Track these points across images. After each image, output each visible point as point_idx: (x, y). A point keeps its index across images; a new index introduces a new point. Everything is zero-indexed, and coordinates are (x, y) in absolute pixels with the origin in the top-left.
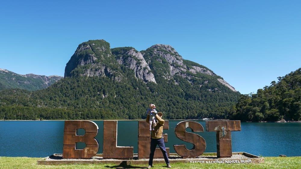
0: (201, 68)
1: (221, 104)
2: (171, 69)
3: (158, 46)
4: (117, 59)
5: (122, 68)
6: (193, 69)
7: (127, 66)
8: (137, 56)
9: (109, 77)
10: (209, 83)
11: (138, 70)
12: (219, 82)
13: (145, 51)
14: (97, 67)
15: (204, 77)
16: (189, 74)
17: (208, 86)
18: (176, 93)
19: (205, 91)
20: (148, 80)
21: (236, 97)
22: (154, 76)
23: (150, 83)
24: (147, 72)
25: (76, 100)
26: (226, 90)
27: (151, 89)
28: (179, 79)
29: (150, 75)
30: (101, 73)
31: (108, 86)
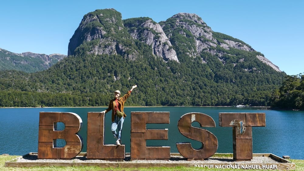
0: (235, 42)
1: (261, 87)
2: (197, 44)
3: (181, 15)
4: (130, 33)
5: (136, 43)
6: (225, 43)
7: (143, 41)
8: (155, 29)
9: (121, 55)
10: (246, 61)
11: (156, 46)
12: (258, 59)
13: (164, 22)
14: (107, 43)
15: (238, 53)
16: (220, 50)
17: (243, 65)
18: (203, 73)
19: (240, 71)
20: (169, 59)
21: (281, 78)
22: (175, 53)
23: (171, 61)
24: (168, 48)
25: (82, 83)
26: (267, 69)
27: (173, 69)
28: (207, 57)
29: (172, 51)
30: (111, 50)
31: (120, 66)
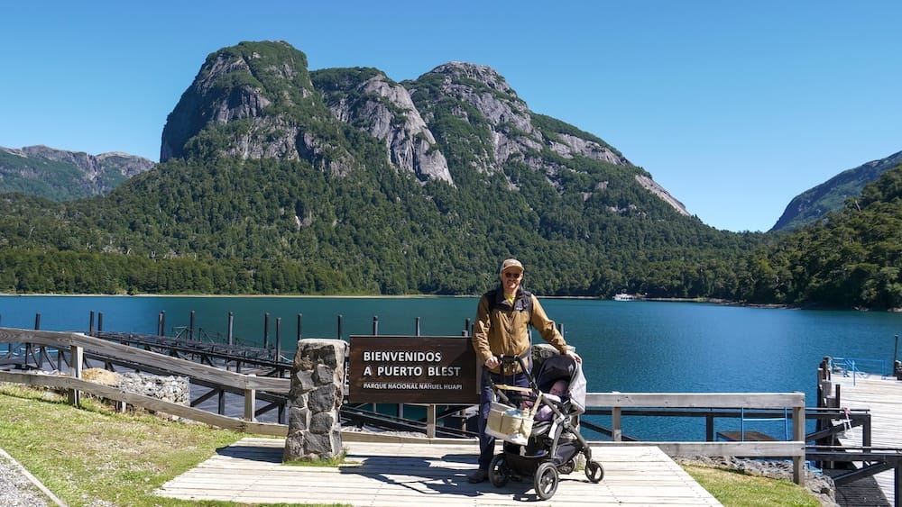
0: (585, 140)
1: (657, 252)
2: (496, 142)
3: (455, 68)
4: (329, 106)
5: (347, 133)
6: (561, 142)
7: (362, 129)
8: (393, 99)
9: (310, 162)
10: (612, 189)
11: (397, 142)
12: (640, 185)
13: (414, 83)
14: (273, 129)
15: (594, 168)
16: (550, 159)
17: (608, 197)
18: (514, 215)
19: (601, 213)
20: (428, 175)
21: (693, 231)
22: (445, 162)
23: (435, 182)
24: (426, 148)
26: (661, 210)
27: (440, 201)
28: (519, 174)
29: (436, 158)
30: (284, 149)
31: (310, 192)
